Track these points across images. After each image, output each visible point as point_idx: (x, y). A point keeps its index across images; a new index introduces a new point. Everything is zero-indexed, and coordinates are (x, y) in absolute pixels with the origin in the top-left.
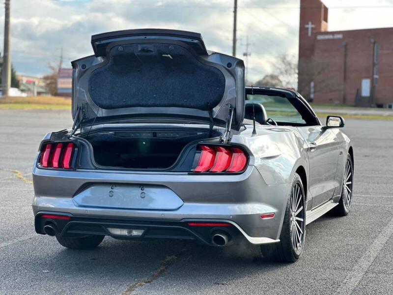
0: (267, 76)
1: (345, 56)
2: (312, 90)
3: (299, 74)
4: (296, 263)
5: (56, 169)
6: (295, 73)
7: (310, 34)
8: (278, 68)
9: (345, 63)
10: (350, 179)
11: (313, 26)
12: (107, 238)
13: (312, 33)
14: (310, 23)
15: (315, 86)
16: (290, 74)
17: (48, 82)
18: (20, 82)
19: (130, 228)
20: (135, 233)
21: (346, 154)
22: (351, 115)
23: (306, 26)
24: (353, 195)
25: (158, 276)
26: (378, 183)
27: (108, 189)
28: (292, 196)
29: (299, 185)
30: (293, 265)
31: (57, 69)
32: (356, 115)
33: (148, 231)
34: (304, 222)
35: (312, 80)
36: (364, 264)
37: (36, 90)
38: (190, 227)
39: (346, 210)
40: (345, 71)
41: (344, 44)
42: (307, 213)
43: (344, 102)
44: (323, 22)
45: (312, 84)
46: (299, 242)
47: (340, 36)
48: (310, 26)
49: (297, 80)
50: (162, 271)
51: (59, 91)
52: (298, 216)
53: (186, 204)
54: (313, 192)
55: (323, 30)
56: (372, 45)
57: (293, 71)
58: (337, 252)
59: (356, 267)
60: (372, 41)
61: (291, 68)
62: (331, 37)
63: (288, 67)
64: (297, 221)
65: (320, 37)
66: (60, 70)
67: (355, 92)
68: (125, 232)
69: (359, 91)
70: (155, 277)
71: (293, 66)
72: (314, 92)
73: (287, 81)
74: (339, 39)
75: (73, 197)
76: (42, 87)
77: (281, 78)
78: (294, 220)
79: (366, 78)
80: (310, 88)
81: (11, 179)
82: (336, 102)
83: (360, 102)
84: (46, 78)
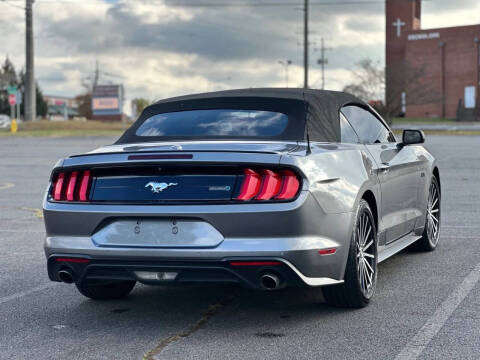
0: (348, 87)
1: (443, 60)
2: (404, 102)
3: (387, 84)
4: (366, 309)
5: (71, 202)
6: (381, 82)
7: (399, 34)
8: (360, 77)
9: (443, 68)
10: (437, 206)
11: (403, 24)
13: (402, 32)
14: (399, 20)
15: (407, 96)
16: (375, 84)
17: (82, 102)
18: (49, 104)
19: (161, 271)
20: (168, 276)
21: (429, 176)
22: (452, 131)
23: (394, 24)
24: (442, 226)
25: (197, 328)
26: (475, 211)
27: (132, 224)
28: (358, 226)
29: (367, 214)
30: (362, 310)
31: (91, 87)
32: (457, 131)
33: (181, 274)
34: (375, 259)
35: (403, 90)
37: (66, 112)
38: (233, 268)
39: (433, 245)
40: (444, 78)
41: (441, 44)
42: (379, 248)
43: (444, 116)
44: (415, 20)
45: (404, 95)
46: (368, 282)
47: (437, 35)
48: (399, 24)
49: (384, 91)
50: (203, 323)
51: (95, 113)
52: (367, 251)
53: (226, 240)
55: (415, 28)
56: (476, 45)
57: (378, 80)
58: (417, 294)
60: (476, 39)
61: (376, 76)
62: (425, 36)
63: (372, 75)
64: (366, 257)
65: (412, 37)
66: (96, 87)
67: (457, 103)
68: (155, 276)
69: (461, 101)
70: (194, 330)
71: (378, 74)
72: (406, 105)
73: (371, 92)
74: (436, 39)
75: (92, 235)
76: (74, 109)
77: (365, 88)
78: (362, 255)
79: (470, 85)
80: (401, 100)
81: (30, 220)
82: (434, 116)
83: (463, 115)
84: (79, 98)
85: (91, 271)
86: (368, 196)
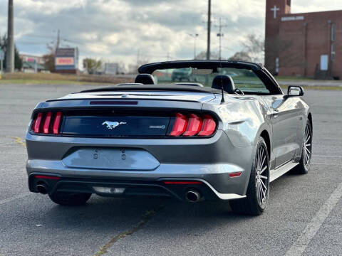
0: (238, 53)
1: (306, 35)
2: (277, 65)
3: (266, 51)
4: (261, 216)
5: (46, 135)
6: (262, 50)
7: (275, 16)
8: (247, 46)
9: (306, 41)
10: (310, 142)
11: (278, 9)
12: (94, 195)
13: (277, 15)
14: (275, 7)
15: (280, 61)
16: (258, 52)
17: (47, 60)
18: (23, 60)
19: (113, 187)
20: (117, 191)
21: (306, 120)
22: (311, 87)
23: (272, 9)
24: (312, 156)
25: (139, 228)
26: (334, 145)
27: (93, 152)
28: (257, 157)
29: (263, 146)
30: (258, 217)
31: (54, 49)
32: (316, 86)
33: (128, 189)
34: (268, 179)
35: (277, 56)
36: (322, 216)
37: (36, 67)
38: (165, 185)
39: (306, 169)
40: (306, 48)
41: (305, 24)
42: (271, 172)
43: (305, 76)
44: (287, 7)
45: (277, 60)
46: (263, 197)
47: (302, 18)
48: (275, 9)
49: (264, 57)
50: (142, 224)
51: (57, 68)
52: (263, 174)
53: (162, 165)
54: (276, 153)
55: (286, 12)
56: (329, 26)
57: (260, 49)
58: (297, 206)
59: (314, 219)
60: (330, 21)
61: (258, 46)
62: (293, 18)
63: (256, 45)
64: (262, 178)
65: (284, 19)
66: (58, 50)
67: (315, 66)
68: (108, 190)
69: (318, 65)
70: (135, 230)
71: (260, 44)
72: (279, 67)
73: (255, 57)
74: (300, 21)
75: (62, 159)
76: (42, 65)
77: (250, 55)
78: (259, 177)
79: (325, 54)
80: (275, 63)
81: (12, 145)
82: (299, 75)
83: (319, 75)
84: (45, 57)
85: (61, 186)
86: (264, 134)
